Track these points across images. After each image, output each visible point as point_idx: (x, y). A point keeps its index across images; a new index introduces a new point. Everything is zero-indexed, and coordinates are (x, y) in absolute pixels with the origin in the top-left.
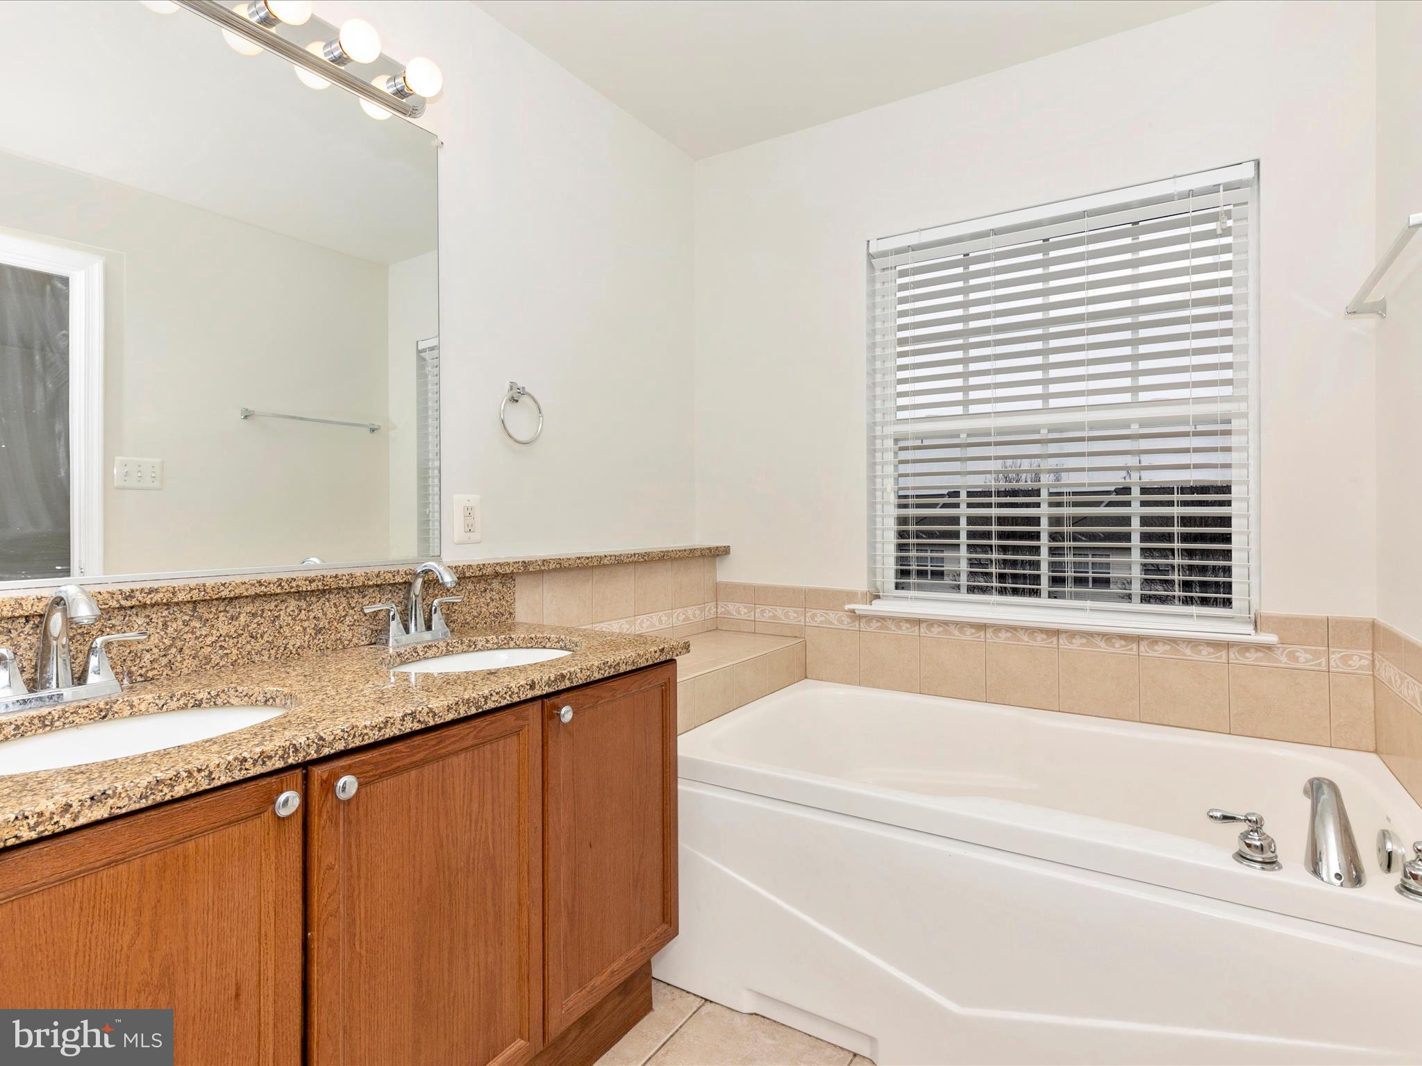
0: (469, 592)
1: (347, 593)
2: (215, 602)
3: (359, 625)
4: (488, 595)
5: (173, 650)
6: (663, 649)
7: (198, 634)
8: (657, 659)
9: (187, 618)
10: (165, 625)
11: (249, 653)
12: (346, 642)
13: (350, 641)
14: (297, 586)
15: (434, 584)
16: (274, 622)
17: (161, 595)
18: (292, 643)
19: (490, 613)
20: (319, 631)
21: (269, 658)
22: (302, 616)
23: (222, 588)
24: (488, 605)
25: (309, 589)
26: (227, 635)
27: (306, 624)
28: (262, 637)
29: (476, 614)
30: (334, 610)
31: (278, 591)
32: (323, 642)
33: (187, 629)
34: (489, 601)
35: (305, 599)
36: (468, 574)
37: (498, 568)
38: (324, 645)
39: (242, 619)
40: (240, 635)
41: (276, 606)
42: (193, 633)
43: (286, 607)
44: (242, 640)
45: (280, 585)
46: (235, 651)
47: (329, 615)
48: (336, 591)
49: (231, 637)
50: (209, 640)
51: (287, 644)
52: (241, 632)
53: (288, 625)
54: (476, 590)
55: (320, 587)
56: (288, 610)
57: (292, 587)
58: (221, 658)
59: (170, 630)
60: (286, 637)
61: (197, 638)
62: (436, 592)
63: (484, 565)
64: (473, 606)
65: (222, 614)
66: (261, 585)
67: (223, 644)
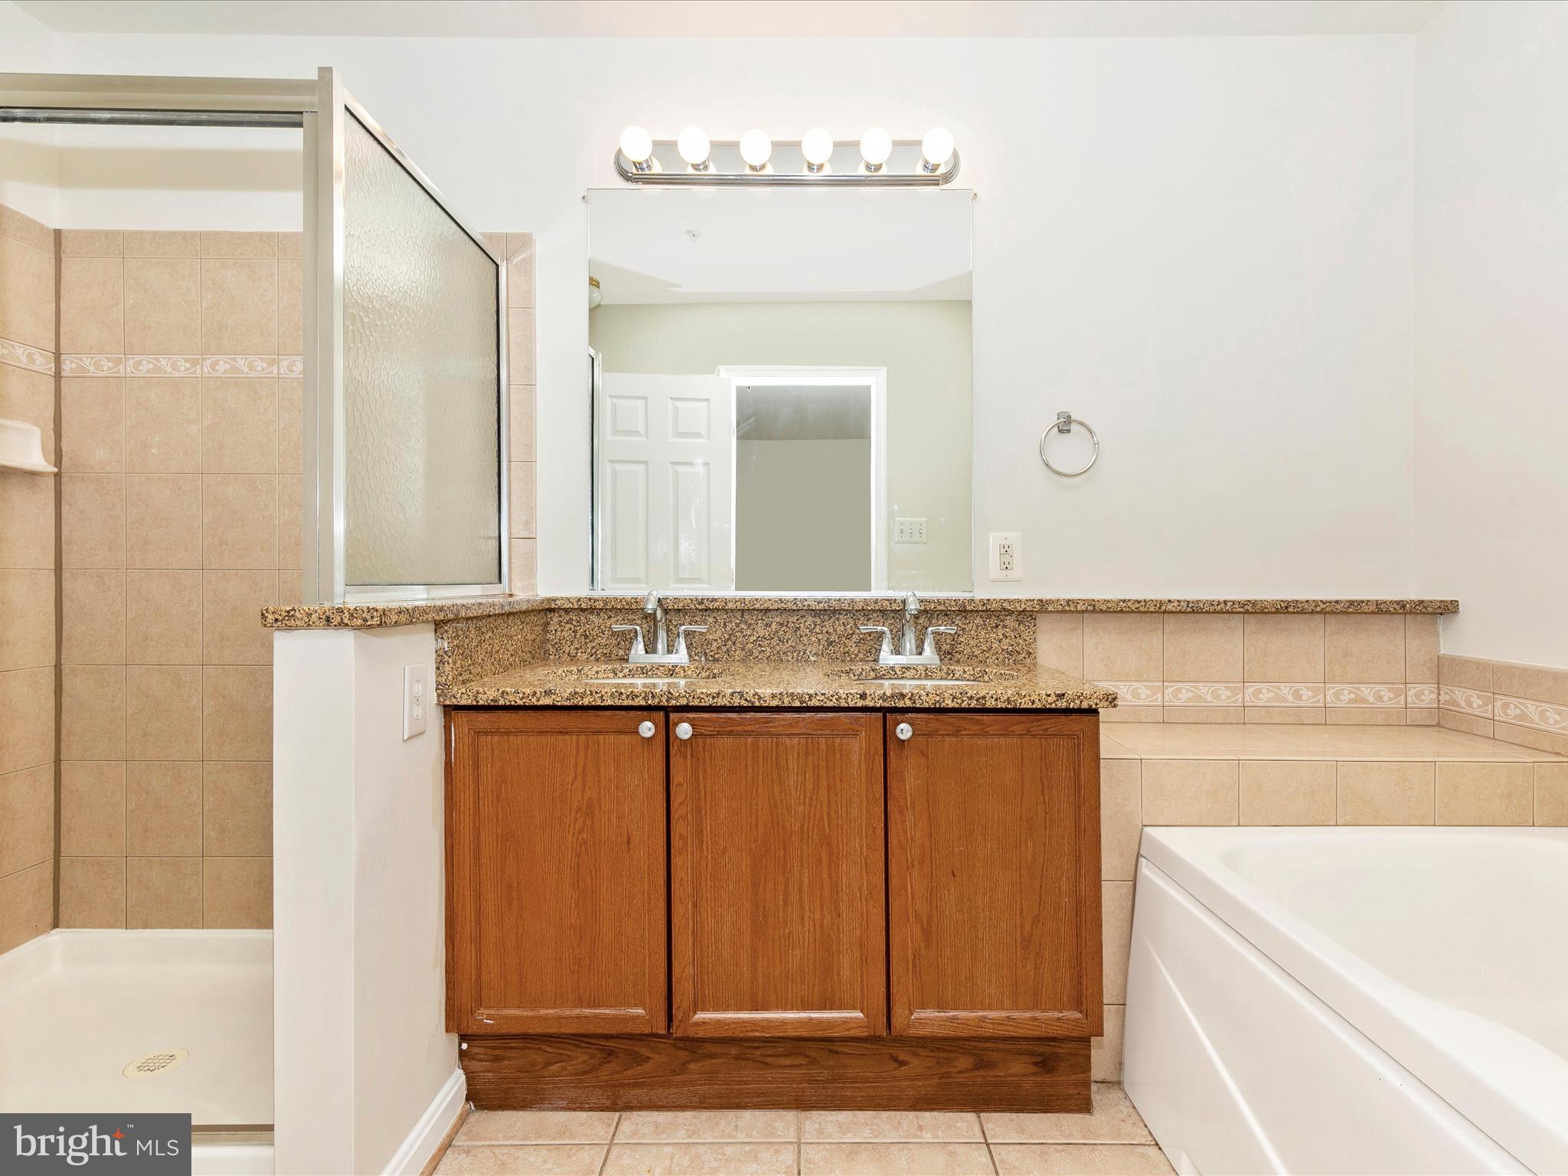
0: (978, 627)
1: (854, 615)
2: (756, 612)
3: (865, 644)
4: (1000, 632)
5: (730, 643)
6: (1064, 695)
7: (745, 633)
8: (1051, 704)
9: (738, 621)
10: (725, 624)
11: (778, 652)
12: (853, 656)
13: (857, 655)
14: (808, 605)
15: (938, 615)
16: (796, 631)
17: (718, 603)
18: (809, 649)
19: (1003, 650)
20: (830, 643)
21: (793, 658)
22: (817, 630)
23: (755, 602)
24: (1000, 642)
25: (817, 608)
26: (763, 637)
27: (820, 636)
28: (787, 642)
29: (985, 649)
30: (842, 628)
31: (794, 608)
32: (834, 653)
33: (738, 629)
34: (1001, 637)
35: (819, 617)
36: (968, 608)
37: (1006, 605)
38: (835, 655)
39: (774, 626)
40: (772, 638)
41: (798, 620)
42: (742, 632)
43: (805, 621)
44: (774, 642)
45: (795, 604)
46: (769, 650)
47: (839, 632)
48: (844, 613)
49: (766, 639)
50: (752, 639)
51: (806, 650)
52: (772, 636)
53: (806, 635)
54: (985, 624)
55: (826, 608)
56: (806, 624)
57: (804, 606)
58: (760, 653)
59: (728, 628)
60: (805, 645)
61: (744, 636)
62: (940, 622)
63: (988, 600)
64: (982, 640)
65: (760, 621)
66: (782, 602)
67: (760, 643)
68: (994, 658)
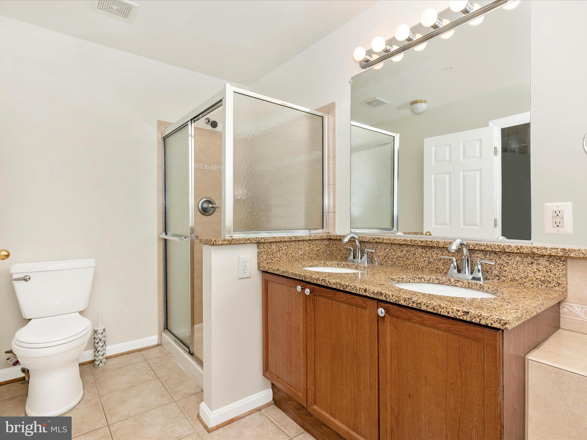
0: (517, 262)
1: (442, 249)
2: (397, 245)
3: (447, 265)
4: (535, 267)
5: (387, 257)
9: (390, 248)
10: (385, 249)
11: (406, 264)
12: (441, 270)
13: (443, 270)
14: (417, 243)
16: (414, 255)
18: (420, 264)
19: (537, 279)
20: (430, 263)
21: (412, 268)
22: (424, 255)
24: (534, 273)
25: (421, 245)
26: (400, 256)
27: (425, 259)
28: (410, 260)
29: (524, 276)
30: (436, 255)
31: (411, 244)
32: (432, 268)
33: (390, 252)
35: (425, 249)
39: (404, 252)
40: (404, 257)
41: (415, 250)
43: (418, 251)
44: (405, 259)
45: (411, 242)
46: (402, 262)
47: (434, 257)
48: (437, 248)
49: (401, 257)
50: (396, 257)
51: (418, 265)
53: (418, 257)
55: (425, 245)
56: (419, 252)
57: (415, 243)
58: (399, 263)
59: (386, 251)
60: (418, 262)
61: (392, 255)
62: (492, 257)
63: (522, 247)
65: (399, 249)
66: (405, 241)
67: (399, 259)
68: (530, 283)
